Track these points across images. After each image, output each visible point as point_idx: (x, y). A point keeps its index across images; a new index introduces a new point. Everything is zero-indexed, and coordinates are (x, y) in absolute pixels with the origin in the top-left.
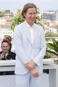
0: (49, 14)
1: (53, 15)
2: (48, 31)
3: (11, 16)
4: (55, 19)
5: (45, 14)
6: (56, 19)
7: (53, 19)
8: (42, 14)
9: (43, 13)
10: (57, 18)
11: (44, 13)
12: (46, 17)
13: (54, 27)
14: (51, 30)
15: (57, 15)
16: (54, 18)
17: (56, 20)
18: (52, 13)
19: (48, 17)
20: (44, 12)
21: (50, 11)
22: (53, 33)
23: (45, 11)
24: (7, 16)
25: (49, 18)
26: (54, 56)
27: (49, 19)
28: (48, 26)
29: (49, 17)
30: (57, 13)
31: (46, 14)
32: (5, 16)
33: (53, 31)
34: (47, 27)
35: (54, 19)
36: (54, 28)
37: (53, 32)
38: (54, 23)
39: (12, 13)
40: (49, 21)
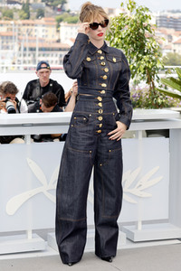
0: (172, 18)
1: (180, 20)
2: (168, 51)
5: (163, 17)
8: (157, 17)
9: (158, 15)
11: (162, 15)
12: (165, 24)
14: (174, 51)
18: (177, 16)
19: (169, 24)
20: (160, 12)
23: (164, 11)
27: (171, 27)
28: (169, 41)
29: (172, 23)
31: (165, 17)
34: (167, 44)
37: (180, 54)
40: (171, 31)
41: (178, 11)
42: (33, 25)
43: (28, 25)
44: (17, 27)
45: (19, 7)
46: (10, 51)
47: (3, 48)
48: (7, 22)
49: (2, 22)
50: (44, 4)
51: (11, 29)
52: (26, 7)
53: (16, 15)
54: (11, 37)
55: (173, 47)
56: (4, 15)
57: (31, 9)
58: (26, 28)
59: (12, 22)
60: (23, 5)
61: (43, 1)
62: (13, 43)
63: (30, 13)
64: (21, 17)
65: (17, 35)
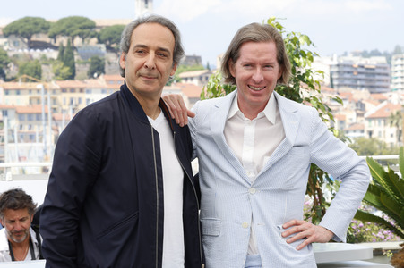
0: (362, 67)
1: (378, 71)
2: (358, 134)
3: (207, 78)
4: (386, 87)
5: (344, 66)
6: (392, 86)
7: (378, 87)
8: (331, 66)
9: (335, 62)
10: (394, 81)
11: (342, 61)
12: (349, 79)
13: (385, 119)
14: (370, 133)
15: (393, 69)
16: (383, 81)
17: (392, 91)
18: (372, 62)
19: (357, 79)
20: (339, 57)
21: (365, 55)
22: (380, 143)
23: (345, 54)
24: (189, 81)
25: (363, 83)
26: (379, 234)
27: (362, 86)
28: (358, 115)
29: (363, 76)
30: (393, 62)
31: (348, 66)
32: (183, 82)
33: (380, 136)
34: (354, 121)
35: (384, 87)
36: (382, 122)
37: (380, 139)
38: (385, 103)
39: (208, 68)
40: (361, 94)
41: (376, 53)
42: (81, 90)
43: (73, 90)
44: (50, 95)
45: (54, 54)
46: (37, 145)
47: (22, 137)
48: (28, 85)
49: (20, 85)
50: (103, 46)
51: (39, 101)
52: (67, 56)
53: (47, 71)
54: (38, 116)
55: (368, 126)
56: (21, 72)
57: (76, 58)
58: (68, 95)
59: (39, 86)
60: (61, 49)
61: (100, 42)
62: (42, 128)
63: (77, 65)
64: (57, 75)
65: (49, 112)
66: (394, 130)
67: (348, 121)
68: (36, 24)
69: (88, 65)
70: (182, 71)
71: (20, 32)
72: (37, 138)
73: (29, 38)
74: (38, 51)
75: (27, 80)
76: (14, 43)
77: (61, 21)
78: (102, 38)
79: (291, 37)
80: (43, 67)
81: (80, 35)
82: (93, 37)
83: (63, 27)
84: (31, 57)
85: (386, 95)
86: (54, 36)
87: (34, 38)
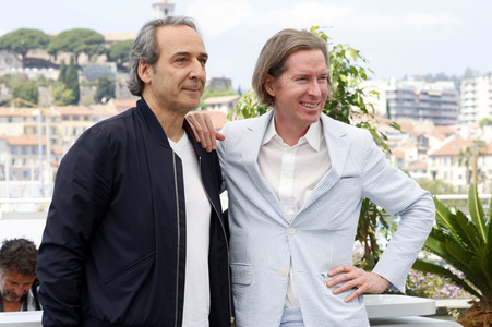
0: (425, 93)
1: (444, 99)
2: (419, 175)
4: (454, 118)
5: (404, 92)
6: (461, 117)
7: (445, 118)
8: (388, 92)
9: (393, 88)
10: (464, 111)
11: (401, 87)
12: (409, 108)
13: (452, 157)
14: (434, 174)
15: (463, 96)
16: (450, 110)
17: (461, 123)
18: (437, 88)
19: (419, 109)
20: (397, 81)
21: (429, 79)
22: (445, 186)
23: (405, 78)
24: (217, 109)
25: (427, 113)
26: (444, 290)
27: (425, 117)
28: (419, 151)
29: (426, 105)
30: (463, 88)
31: (408, 92)
32: (210, 109)
33: (446, 177)
34: (415, 159)
35: (451, 118)
36: (449, 161)
37: (447, 181)
38: (452, 138)
39: (240, 93)
40: (425, 126)
41: (442, 78)
42: (86, 118)
43: (76, 118)
44: (48, 123)
45: (53, 74)
46: (32, 184)
47: (14, 174)
48: (23, 111)
49: (12, 110)
50: (113, 65)
51: (35, 130)
52: (70, 76)
53: (46, 95)
54: (34, 148)
55: (431, 165)
56: (16, 94)
57: (81, 79)
58: (71, 124)
59: (36, 112)
60: (63, 69)
61: (110, 59)
62: (38, 163)
63: (81, 88)
64: (57, 99)
65: (48, 143)
66: (463, 170)
67: (407, 159)
68: (32, 37)
69: (94, 88)
70: (208, 97)
71: (14, 46)
72: (32, 175)
73: (24, 54)
74: (35, 70)
75: (22, 105)
76: (7, 60)
77: (64, 35)
78: (112, 55)
79: (339, 50)
80: (41, 89)
81: (86, 51)
82: (101, 53)
83: (65, 41)
84: (26, 78)
85: (453, 128)
86: (54, 53)
87: (30, 54)
